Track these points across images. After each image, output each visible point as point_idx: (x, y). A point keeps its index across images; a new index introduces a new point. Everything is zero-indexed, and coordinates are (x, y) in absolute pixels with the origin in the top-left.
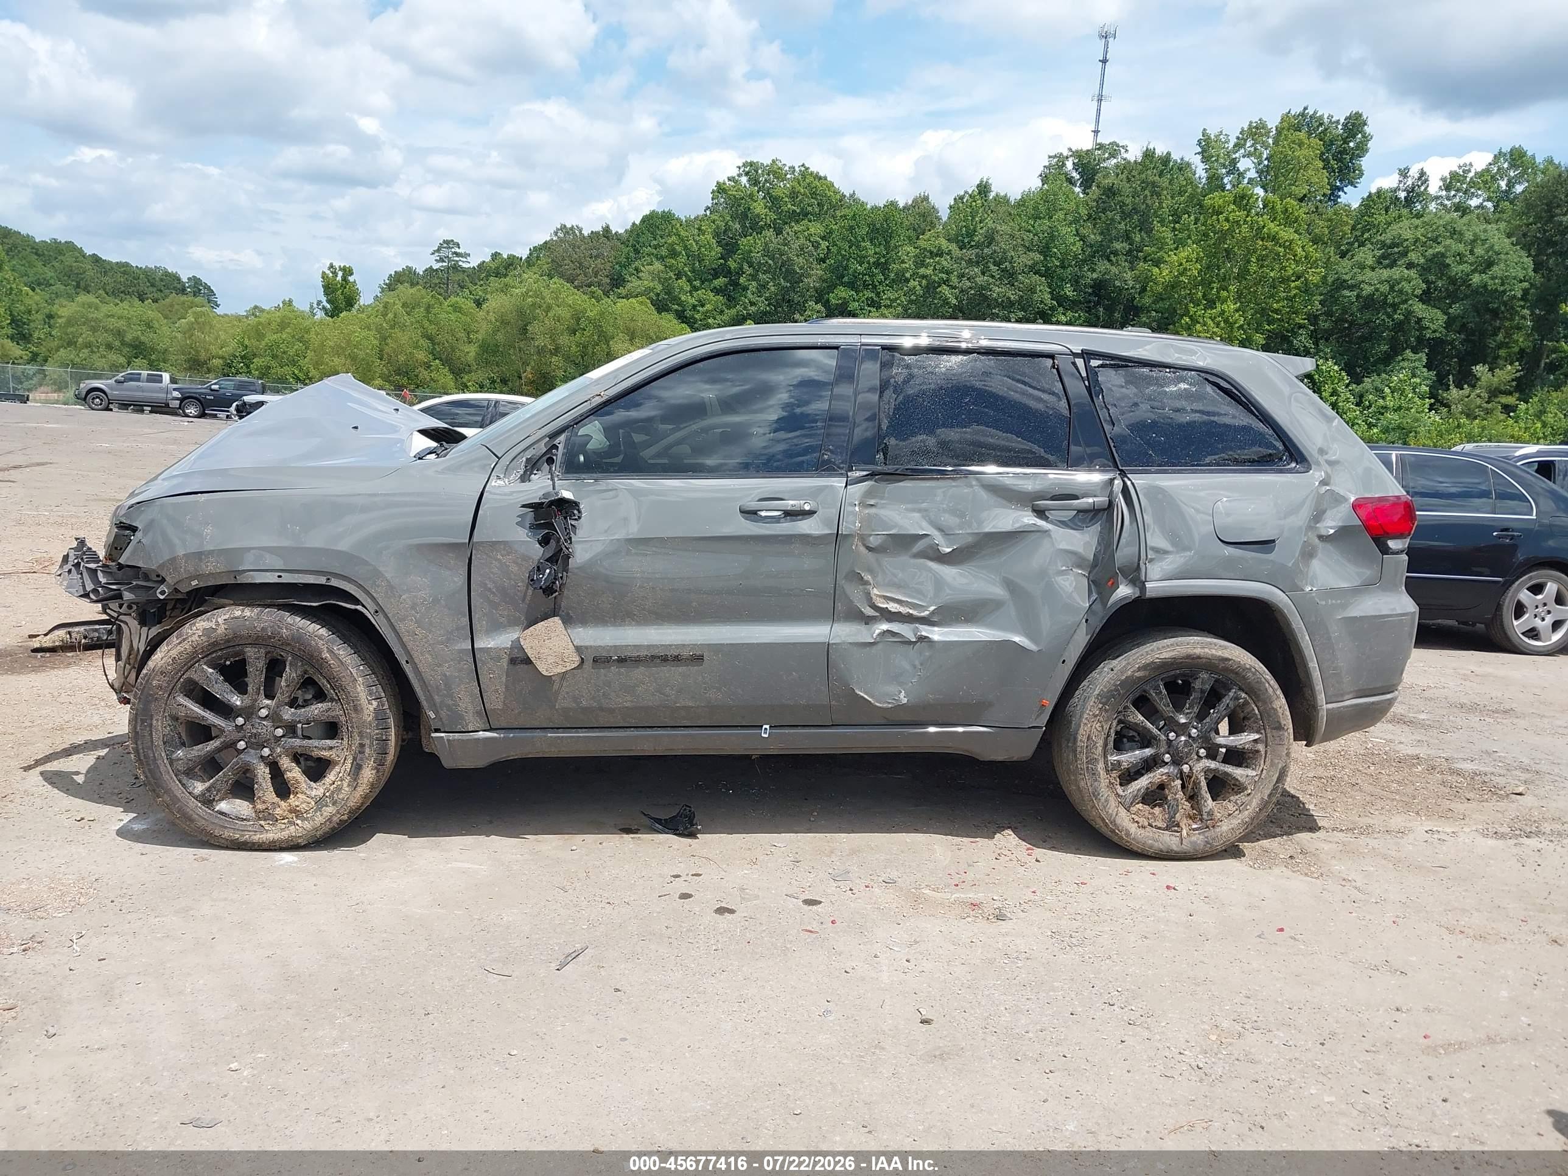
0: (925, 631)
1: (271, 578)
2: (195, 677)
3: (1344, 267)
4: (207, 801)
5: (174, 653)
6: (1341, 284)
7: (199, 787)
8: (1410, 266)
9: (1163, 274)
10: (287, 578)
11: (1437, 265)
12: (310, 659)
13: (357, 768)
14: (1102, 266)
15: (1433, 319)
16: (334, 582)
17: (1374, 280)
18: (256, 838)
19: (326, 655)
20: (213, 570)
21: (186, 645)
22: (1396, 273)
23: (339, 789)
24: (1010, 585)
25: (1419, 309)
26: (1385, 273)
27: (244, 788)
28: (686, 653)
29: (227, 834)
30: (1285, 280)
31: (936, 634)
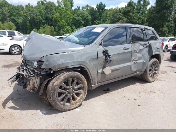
0: (137, 61)
1: (73, 67)
2: (62, 85)
3: (74, 16)
4: (64, 105)
5: (59, 82)
6: (74, 18)
7: (62, 103)
8: (80, 16)
9: (55, 16)
10: (75, 66)
11: (83, 16)
12: (79, 79)
13: (85, 93)
14: (47, 15)
15: (83, 22)
16: (82, 66)
17: (77, 18)
18: (72, 108)
19: (81, 77)
20: (62, 67)
21: (61, 80)
22: (79, 17)
23: (83, 97)
24: (143, 55)
25: (82, 21)
26: (78, 17)
27: (68, 101)
28: (119, 69)
29: (68, 109)
30: (69, 18)
31: (138, 62)
